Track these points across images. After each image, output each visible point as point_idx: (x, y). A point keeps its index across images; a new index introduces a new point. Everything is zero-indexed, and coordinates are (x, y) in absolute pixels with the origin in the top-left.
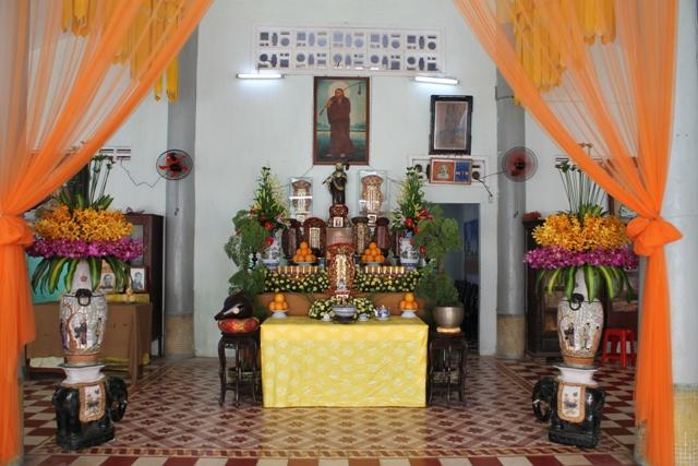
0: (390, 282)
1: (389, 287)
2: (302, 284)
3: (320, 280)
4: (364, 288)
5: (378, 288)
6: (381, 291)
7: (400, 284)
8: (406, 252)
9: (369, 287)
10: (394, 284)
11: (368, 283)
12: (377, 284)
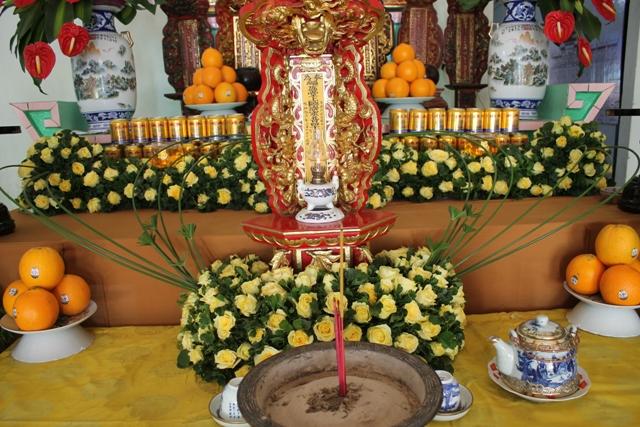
0: (488, 164)
1: (487, 184)
2: (178, 179)
3: (241, 162)
4: (398, 187)
5: (446, 187)
6: (456, 195)
7: (523, 170)
8: (512, 65)
9: (418, 181)
10: (501, 172)
11: (411, 168)
12: (444, 173)
